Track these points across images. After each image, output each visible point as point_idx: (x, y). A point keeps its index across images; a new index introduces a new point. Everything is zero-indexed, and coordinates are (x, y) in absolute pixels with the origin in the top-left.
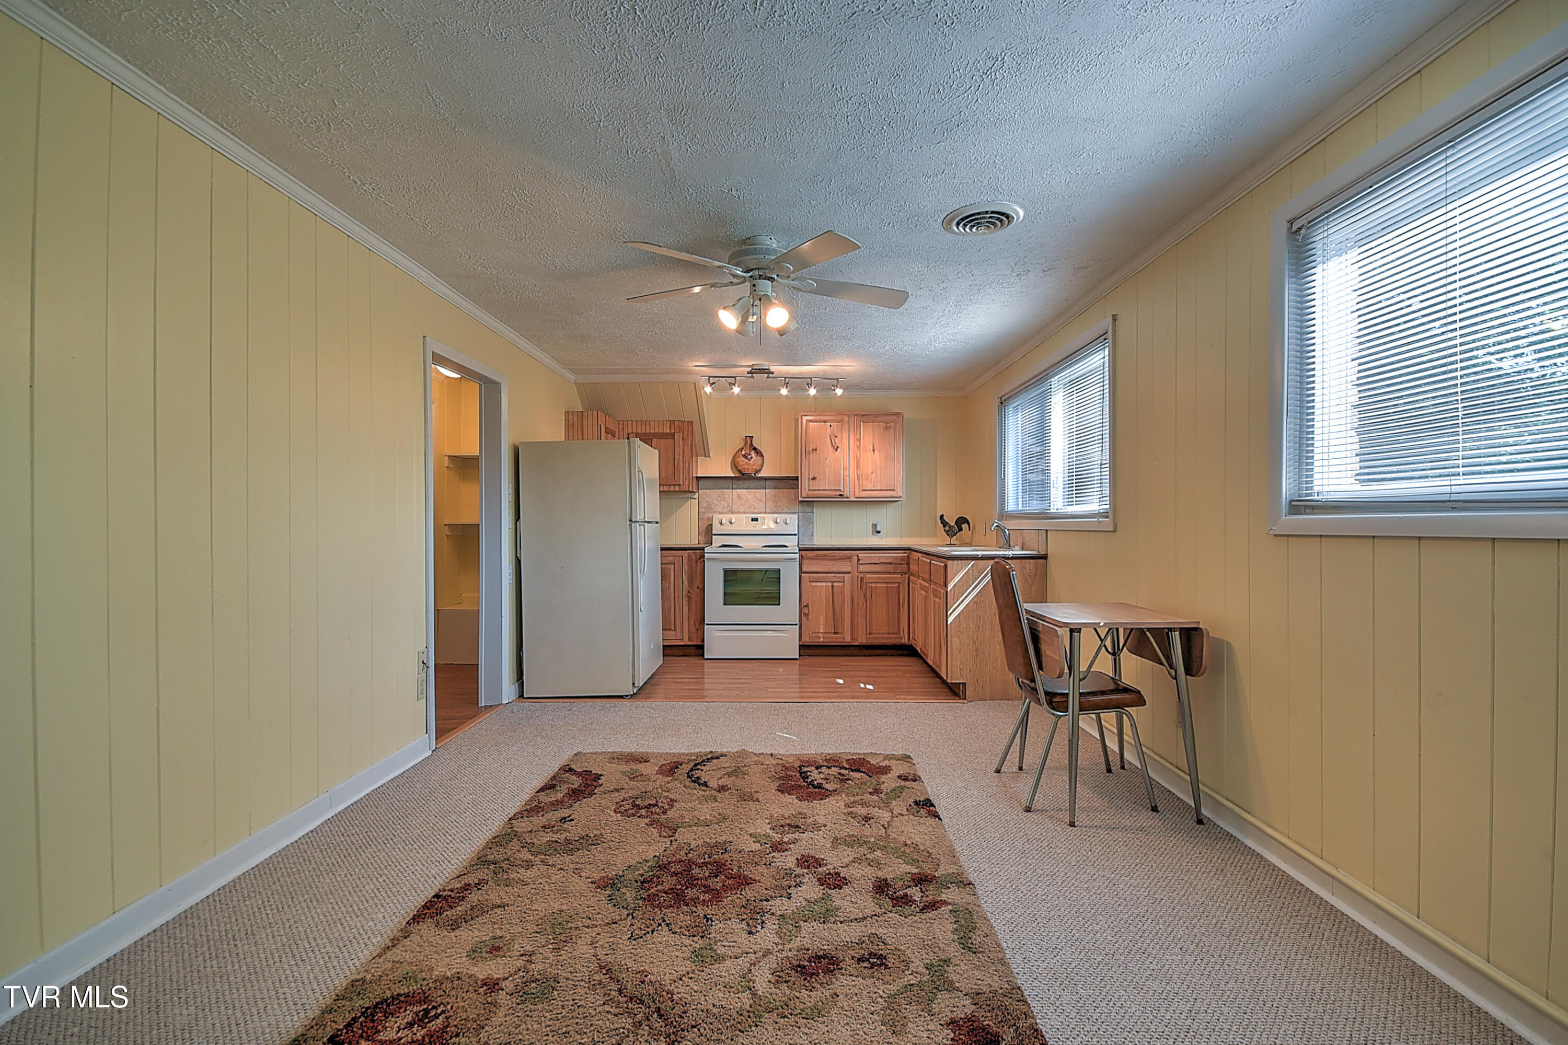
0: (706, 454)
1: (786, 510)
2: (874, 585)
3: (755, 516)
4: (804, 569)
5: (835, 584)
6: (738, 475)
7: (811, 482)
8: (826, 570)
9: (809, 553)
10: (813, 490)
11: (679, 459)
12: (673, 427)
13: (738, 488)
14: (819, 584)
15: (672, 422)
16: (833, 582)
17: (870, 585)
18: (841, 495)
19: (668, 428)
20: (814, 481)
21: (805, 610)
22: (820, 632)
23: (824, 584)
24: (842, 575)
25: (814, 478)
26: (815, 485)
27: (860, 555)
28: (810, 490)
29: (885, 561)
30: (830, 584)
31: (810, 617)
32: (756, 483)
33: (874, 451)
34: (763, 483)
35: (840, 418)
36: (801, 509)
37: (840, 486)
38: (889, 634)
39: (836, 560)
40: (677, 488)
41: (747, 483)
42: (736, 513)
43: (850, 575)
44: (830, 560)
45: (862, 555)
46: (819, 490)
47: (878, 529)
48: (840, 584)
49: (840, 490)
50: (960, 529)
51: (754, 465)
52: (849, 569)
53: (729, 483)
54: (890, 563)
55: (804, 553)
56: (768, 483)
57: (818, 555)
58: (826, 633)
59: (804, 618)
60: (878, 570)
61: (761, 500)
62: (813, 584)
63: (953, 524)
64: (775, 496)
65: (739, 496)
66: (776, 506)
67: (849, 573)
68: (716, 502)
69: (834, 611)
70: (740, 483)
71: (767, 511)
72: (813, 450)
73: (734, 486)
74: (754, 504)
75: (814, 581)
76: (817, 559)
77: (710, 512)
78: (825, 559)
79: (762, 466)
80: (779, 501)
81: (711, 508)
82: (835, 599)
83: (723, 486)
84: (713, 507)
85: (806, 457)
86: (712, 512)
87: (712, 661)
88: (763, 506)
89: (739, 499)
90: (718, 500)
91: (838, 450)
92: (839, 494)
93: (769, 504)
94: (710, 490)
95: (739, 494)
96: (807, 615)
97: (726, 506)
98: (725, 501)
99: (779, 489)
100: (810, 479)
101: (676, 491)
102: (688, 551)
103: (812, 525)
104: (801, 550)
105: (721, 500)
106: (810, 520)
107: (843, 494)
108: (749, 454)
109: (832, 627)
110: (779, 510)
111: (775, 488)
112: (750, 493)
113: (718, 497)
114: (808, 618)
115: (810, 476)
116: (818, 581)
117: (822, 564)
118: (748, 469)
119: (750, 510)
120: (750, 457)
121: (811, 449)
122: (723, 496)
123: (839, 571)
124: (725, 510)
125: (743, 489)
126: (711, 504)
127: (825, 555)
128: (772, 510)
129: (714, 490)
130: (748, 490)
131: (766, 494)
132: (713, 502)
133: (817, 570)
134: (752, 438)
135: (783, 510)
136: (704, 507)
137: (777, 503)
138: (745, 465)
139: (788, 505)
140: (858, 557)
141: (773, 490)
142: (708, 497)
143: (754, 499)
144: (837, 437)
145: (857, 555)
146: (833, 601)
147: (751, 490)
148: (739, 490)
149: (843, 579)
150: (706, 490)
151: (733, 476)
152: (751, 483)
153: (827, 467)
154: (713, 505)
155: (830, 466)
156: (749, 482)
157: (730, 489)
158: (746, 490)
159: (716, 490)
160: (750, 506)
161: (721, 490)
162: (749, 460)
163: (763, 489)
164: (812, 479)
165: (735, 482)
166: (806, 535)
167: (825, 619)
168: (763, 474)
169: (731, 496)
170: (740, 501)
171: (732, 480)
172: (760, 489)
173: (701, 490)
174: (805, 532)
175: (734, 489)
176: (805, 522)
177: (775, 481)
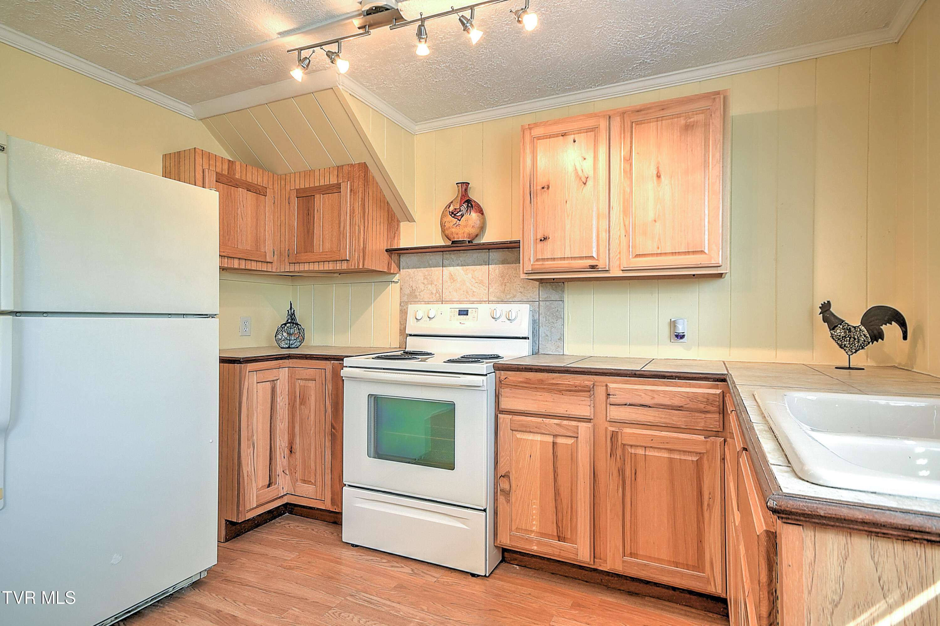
0: (410, 219)
1: (519, 297)
2: (641, 451)
3: (464, 306)
4: (505, 404)
5: (560, 440)
6: (449, 243)
7: (540, 245)
8: (542, 410)
9: (513, 376)
10: (543, 260)
11: (345, 221)
12: (341, 175)
13: (450, 265)
14: (530, 437)
15: (340, 168)
16: (555, 436)
17: (633, 451)
18: (593, 267)
19: (335, 177)
20: (545, 243)
21: (504, 484)
22: (532, 531)
23: (538, 438)
24: (574, 423)
25: (544, 239)
26: (548, 250)
27: (611, 385)
28: (538, 260)
29: (667, 401)
30: (550, 439)
31: (513, 498)
32: (476, 255)
33: (659, 177)
34: (483, 255)
35: (591, 123)
36: (543, 295)
37: (591, 248)
38: (677, 564)
39: (560, 391)
40: (344, 266)
41: (463, 256)
42: (447, 302)
43: (589, 425)
44: (549, 391)
45: (615, 385)
46: (554, 259)
47: (680, 330)
48: (570, 441)
49: (592, 257)
50: (877, 336)
51: (470, 226)
52: (584, 411)
53: (438, 257)
54: (679, 408)
55: (503, 374)
56: (494, 255)
57: (528, 381)
58: (542, 534)
59: (501, 499)
60: (651, 419)
61: (481, 282)
62: (519, 435)
63: (857, 323)
64: (502, 276)
65: (452, 277)
66: (504, 292)
67: (589, 420)
68: (422, 287)
69: (557, 493)
70: (453, 256)
71: (491, 298)
72: (543, 188)
73: (446, 262)
74: (473, 288)
75: (522, 429)
76: (526, 387)
77: (415, 300)
78: (540, 388)
79: (482, 228)
80: (508, 282)
81: (416, 295)
82: (559, 471)
83: (431, 262)
84: (418, 294)
85: (531, 202)
86: (417, 300)
87: (353, 546)
88: (485, 291)
89: (452, 281)
90: (423, 283)
91: (587, 183)
92: (589, 266)
93: (494, 288)
94: (415, 269)
95: (452, 273)
96: (507, 494)
97: (435, 293)
98: (433, 285)
99: (508, 264)
100: (539, 240)
101: (343, 269)
102: (332, 362)
103: (560, 321)
104: (498, 368)
105: (428, 284)
106: (557, 313)
107: (597, 265)
108: (458, 210)
109: (553, 523)
110: (508, 297)
111: (504, 262)
112: (468, 271)
113: (424, 279)
114: (508, 501)
115: (540, 236)
116: (528, 430)
117: (534, 398)
118: (457, 234)
119: (466, 298)
120: (457, 215)
121: (539, 188)
122: (430, 278)
123: (569, 415)
124: (434, 298)
125: (458, 265)
126: (415, 289)
127: (541, 381)
128: (498, 298)
129: (420, 269)
130: (464, 267)
131: (490, 272)
132: (418, 286)
133: (526, 409)
134: (469, 184)
135: (515, 296)
136: (406, 293)
137: (505, 285)
138: (453, 228)
139: (522, 290)
140: (607, 389)
141: (500, 265)
142: (411, 280)
143: (473, 280)
144: (585, 159)
145: (607, 386)
146: (556, 475)
147: (468, 267)
148: (452, 268)
149: (576, 430)
150: (408, 268)
151: (444, 244)
152: (468, 255)
153: (568, 216)
154: (418, 291)
155: (574, 213)
156: (465, 255)
157: (440, 267)
158: (461, 267)
159: (422, 269)
160: (467, 292)
161: (428, 269)
162: (458, 220)
163: (486, 265)
164: (541, 240)
165: (447, 255)
166: (550, 339)
167: (541, 506)
168: (486, 239)
169: (441, 277)
170: (453, 284)
171: (442, 252)
172: (481, 265)
173: (403, 269)
174: (548, 334)
175: (445, 267)
176: (549, 316)
177: (503, 251)
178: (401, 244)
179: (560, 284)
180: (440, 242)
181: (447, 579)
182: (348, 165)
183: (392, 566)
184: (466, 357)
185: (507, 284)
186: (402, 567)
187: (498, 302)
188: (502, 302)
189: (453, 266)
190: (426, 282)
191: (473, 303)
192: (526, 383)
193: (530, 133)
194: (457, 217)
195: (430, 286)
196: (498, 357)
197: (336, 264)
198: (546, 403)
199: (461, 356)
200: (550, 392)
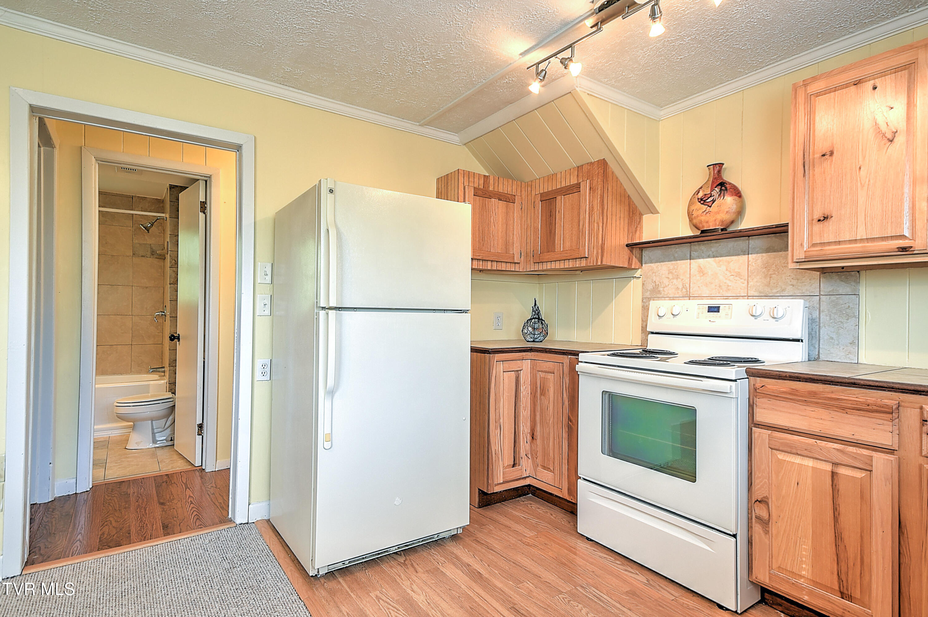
0: (653, 210)
1: (790, 290)
3: (714, 302)
4: (761, 419)
5: (842, 471)
6: (698, 233)
7: (817, 227)
8: (815, 430)
9: (773, 385)
11: (585, 218)
12: (581, 175)
13: (699, 257)
14: (798, 460)
15: (579, 168)
16: (835, 464)
18: (904, 249)
19: (576, 177)
20: (826, 223)
21: (760, 511)
22: (801, 577)
23: (810, 463)
24: (865, 452)
25: (826, 218)
26: (829, 232)
27: (926, 408)
28: (814, 245)
30: (828, 467)
31: (773, 528)
32: (731, 244)
34: (741, 243)
35: (903, 59)
36: (826, 288)
39: (844, 409)
40: (583, 263)
41: (716, 246)
42: (695, 298)
43: (891, 458)
44: (826, 406)
46: (839, 243)
48: (859, 474)
49: (903, 237)
52: (886, 439)
53: (685, 249)
55: (759, 381)
56: (755, 242)
57: (794, 392)
58: (816, 583)
59: (757, 528)
61: (739, 275)
62: (781, 456)
64: (767, 266)
65: (701, 271)
66: (768, 285)
67: (891, 451)
68: (666, 282)
69: (838, 537)
70: (703, 247)
71: (751, 293)
72: (824, 155)
73: (694, 254)
74: (728, 282)
75: (785, 449)
76: (791, 399)
77: (658, 296)
78: (811, 402)
79: (740, 213)
80: (774, 274)
81: (659, 291)
82: (842, 509)
83: (676, 255)
84: (661, 289)
85: (804, 176)
86: (661, 296)
87: (588, 540)
88: (744, 285)
89: (702, 274)
90: (668, 278)
91: (895, 140)
92: (897, 248)
93: (755, 280)
94: (658, 264)
95: (702, 266)
96: (765, 523)
97: (681, 287)
98: (679, 280)
99: (774, 252)
100: (815, 221)
101: (582, 267)
102: (569, 356)
103: (852, 321)
104: (751, 373)
105: (673, 279)
106: (848, 311)
107: (912, 247)
108: (709, 196)
109: (833, 573)
110: (775, 291)
111: (768, 250)
112: (721, 263)
113: (669, 274)
114: (767, 532)
115: (818, 215)
116: (794, 451)
117: (802, 413)
118: (707, 222)
119: (719, 293)
120: (708, 201)
121: (818, 155)
122: (676, 272)
123: (858, 440)
124: (680, 293)
125: (709, 257)
126: (658, 285)
127: (813, 394)
128: (760, 292)
129: (664, 263)
130: (717, 259)
131: (750, 263)
132: (661, 281)
133: (791, 425)
134: (723, 164)
135: (783, 290)
136: (649, 289)
137: (770, 277)
138: (702, 216)
139: (794, 282)
140: (922, 413)
141: (764, 254)
142: (654, 274)
143: (728, 273)
144: (892, 108)
145: (921, 408)
146: (837, 513)
147: (721, 258)
148: (702, 260)
149: (868, 462)
150: (651, 262)
151: (693, 235)
152: (722, 244)
153: (863, 186)
154: (662, 286)
155: (872, 181)
156: (718, 245)
157: (687, 259)
158: (713, 259)
159: (667, 263)
160: (720, 286)
161: (673, 262)
162: (709, 206)
163: (744, 255)
164: (819, 220)
165: (695, 247)
166: (836, 342)
167: (814, 549)
168: (745, 224)
169: (689, 270)
170: (702, 278)
171: (690, 243)
172: (739, 255)
173: (645, 263)
174: (834, 336)
175: (693, 259)
176: (835, 313)
177: (768, 237)
178: (644, 238)
179: (853, 273)
180: (687, 231)
181: (688, 602)
182: (588, 164)
183: (626, 570)
184: (714, 358)
185: (773, 276)
186: (637, 574)
187: (760, 297)
188: (767, 296)
189: (703, 258)
190: (670, 276)
191: (728, 299)
192: (790, 394)
193: (806, 90)
194: (708, 204)
195: (675, 281)
196: (756, 361)
197: (576, 261)
198: (821, 421)
199: (709, 358)
200: (827, 409)
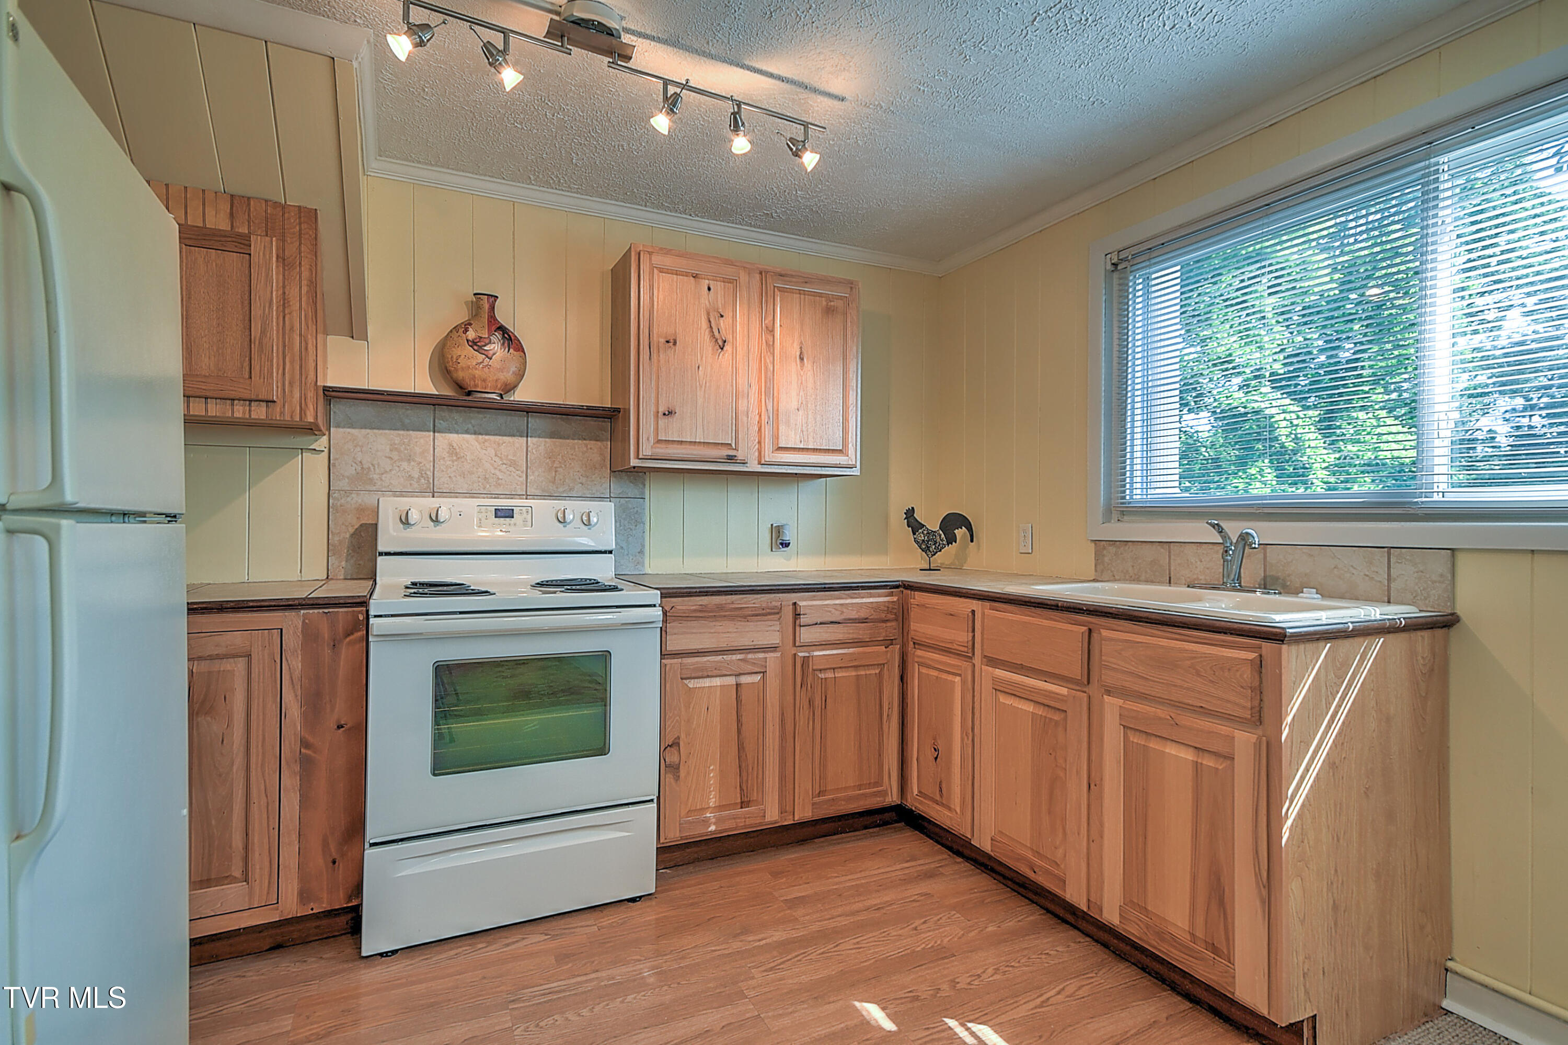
0: (353, 332)
1: (578, 490)
2: (830, 675)
3: (505, 503)
4: (671, 647)
5: (744, 680)
6: (452, 392)
7: (662, 422)
8: (723, 645)
9: (682, 604)
10: (667, 442)
11: (267, 318)
13: (450, 431)
14: (707, 683)
16: (739, 676)
17: (822, 675)
18: (728, 456)
20: (668, 418)
21: (672, 757)
22: (707, 809)
23: (717, 682)
24: (761, 655)
25: (670, 413)
26: (672, 430)
27: (801, 603)
28: (659, 441)
29: (854, 615)
30: (733, 681)
31: (682, 773)
32: (502, 419)
33: (802, 359)
34: (519, 421)
35: (729, 272)
36: (616, 489)
37: (727, 434)
39: (745, 618)
41: (477, 418)
42: (443, 494)
43: (778, 654)
44: (732, 618)
45: (805, 602)
46: (680, 442)
47: (787, 538)
48: (758, 678)
49: (728, 445)
50: (951, 540)
51: (501, 370)
52: (774, 638)
53: (426, 414)
54: (864, 621)
56: (535, 422)
57: (703, 609)
58: (722, 808)
59: (668, 779)
60: (840, 637)
61: (513, 464)
62: (691, 684)
64: (551, 457)
65: (453, 451)
66: (553, 482)
67: (774, 648)
68: (385, 464)
69: (741, 748)
70: (456, 416)
71: (531, 491)
72: (668, 342)
73: (440, 424)
74: (498, 472)
75: (696, 675)
76: (702, 617)
77: (368, 488)
78: (721, 616)
79: (521, 375)
80: (561, 467)
81: (371, 480)
82: (744, 719)
83: (407, 421)
84: (376, 476)
85: (650, 359)
86: (374, 488)
87: (387, 956)
88: (521, 479)
89: (455, 458)
90: (391, 458)
91: (725, 349)
93: (536, 473)
94: (368, 431)
95: (455, 445)
96: (675, 769)
97: (417, 476)
98: (412, 463)
99: (561, 438)
100: (660, 414)
103: (638, 527)
104: (666, 594)
105: (402, 460)
106: (636, 516)
107: (735, 456)
108: (487, 341)
109: (736, 788)
110: (561, 490)
111: (553, 435)
112: (487, 444)
113: (391, 450)
114: (677, 778)
115: (662, 409)
116: (706, 674)
117: (712, 631)
118: (484, 380)
119: (484, 488)
120: (485, 348)
121: (662, 340)
122: (406, 449)
123: (755, 645)
124: (416, 485)
125: (467, 432)
126: (369, 468)
127: (720, 607)
128: (543, 491)
129: (381, 431)
130: (480, 437)
131: (529, 449)
132: (375, 462)
133: (701, 647)
134: (497, 297)
135: (571, 489)
136: (346, 474)
137: (556, 472)
138: (476, 369)
139: (584, 480)
140: (795, 609)
141: (547, 440)
142: (359, 449)
143: (497, 459)
144: (722, 316)
145: (795, 604)
146: (740, 725)
147: (487, 437)
148: (455, 435)
149: (764, 663)
150: (352, 427)
151: (437, 393)
152: (488, 416)
153: (701, 387)
154: (377, 471)
155: (708, 384)
156: (481, 416)
157: (428, 431)
158: (473, 436)
159: (387, 431)
160: (486, 478)
161: (401, 432)
162: (487, 357)
163: (521, 436)
164: (664, 414)
165: (443, 413)
166: (626, 553)
167: (721, 771)
168: (521, 395)
169: (432, 449)
170: (456, 463)
171: (434, 405)
172: (513, 436)
173: (338, 426)
174: (624, 545)
175: (439, 432)
176: (624, 519)
177: (553, 418)
179: (641, 474)
180: (425, 385)
182: (266, 201)
183: (508, 945)
185: (559, 469)
187: (543, 497)
188: (551, 497)
189: (457, 433)
190: (395, 455)
191: (498, 498)
192: (700, 611)
193: (650, 259)
194: (486, 353)
195: (405, 465)
198: (728, 635)
200: (733, 620)
